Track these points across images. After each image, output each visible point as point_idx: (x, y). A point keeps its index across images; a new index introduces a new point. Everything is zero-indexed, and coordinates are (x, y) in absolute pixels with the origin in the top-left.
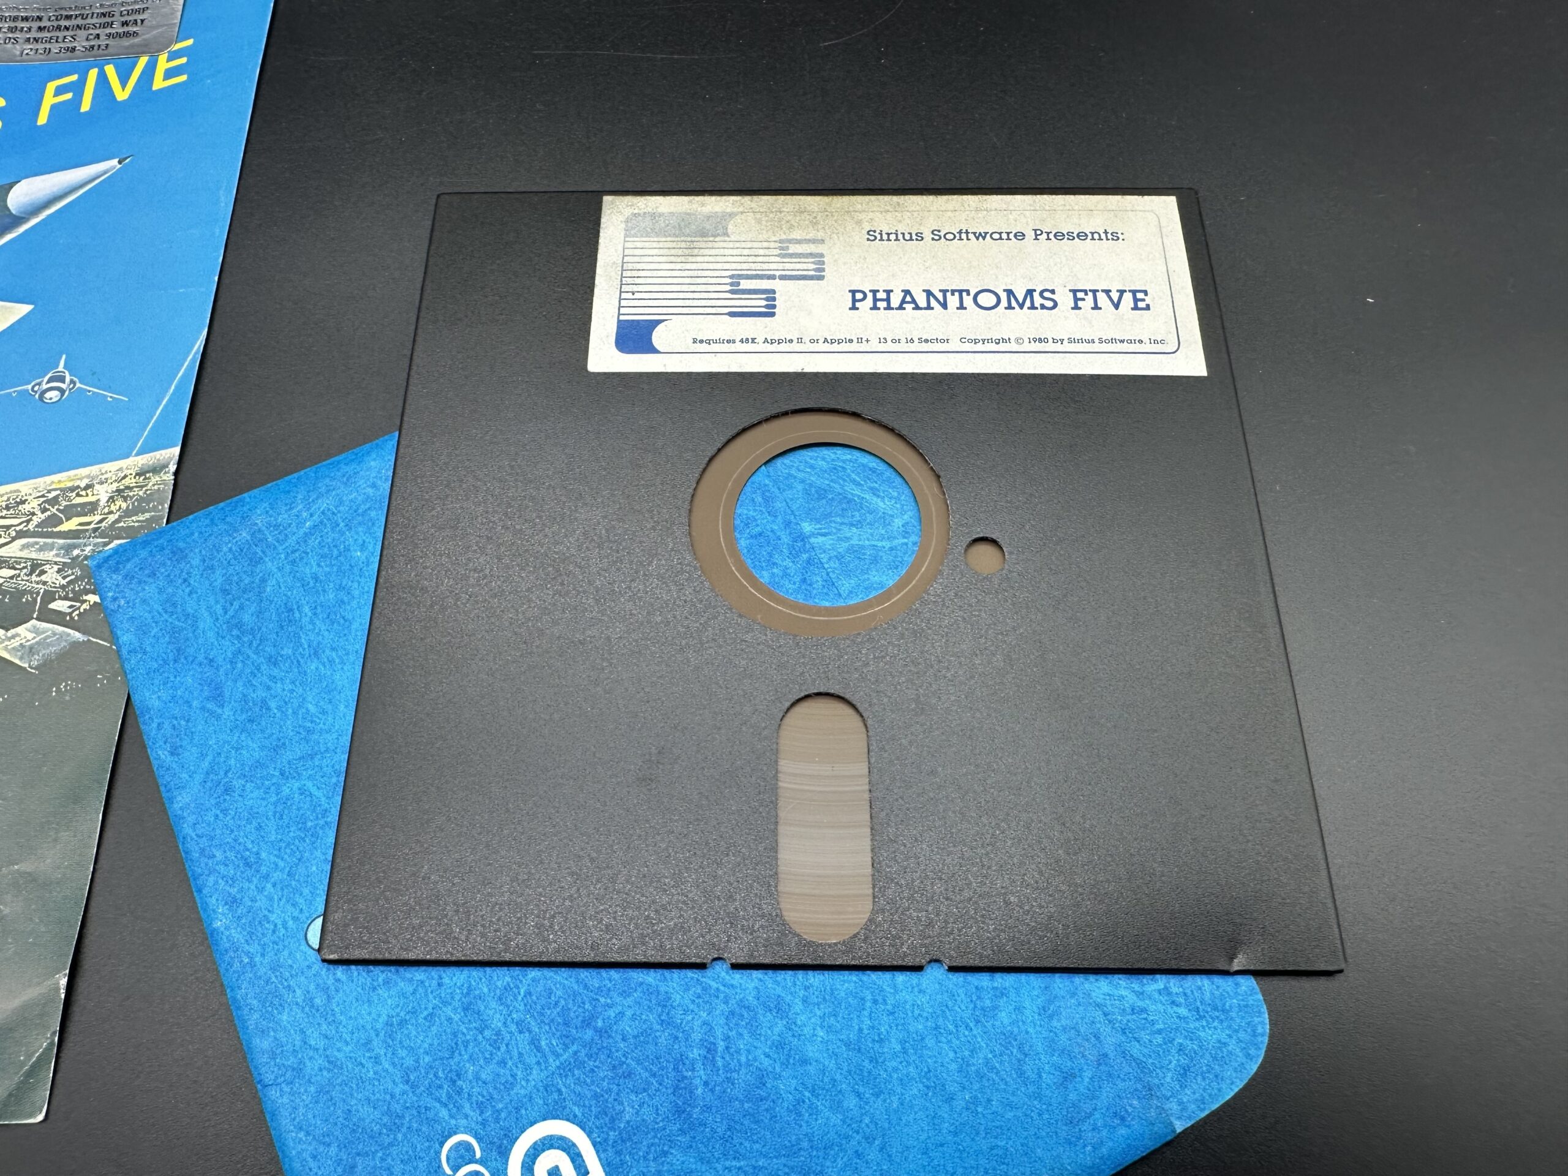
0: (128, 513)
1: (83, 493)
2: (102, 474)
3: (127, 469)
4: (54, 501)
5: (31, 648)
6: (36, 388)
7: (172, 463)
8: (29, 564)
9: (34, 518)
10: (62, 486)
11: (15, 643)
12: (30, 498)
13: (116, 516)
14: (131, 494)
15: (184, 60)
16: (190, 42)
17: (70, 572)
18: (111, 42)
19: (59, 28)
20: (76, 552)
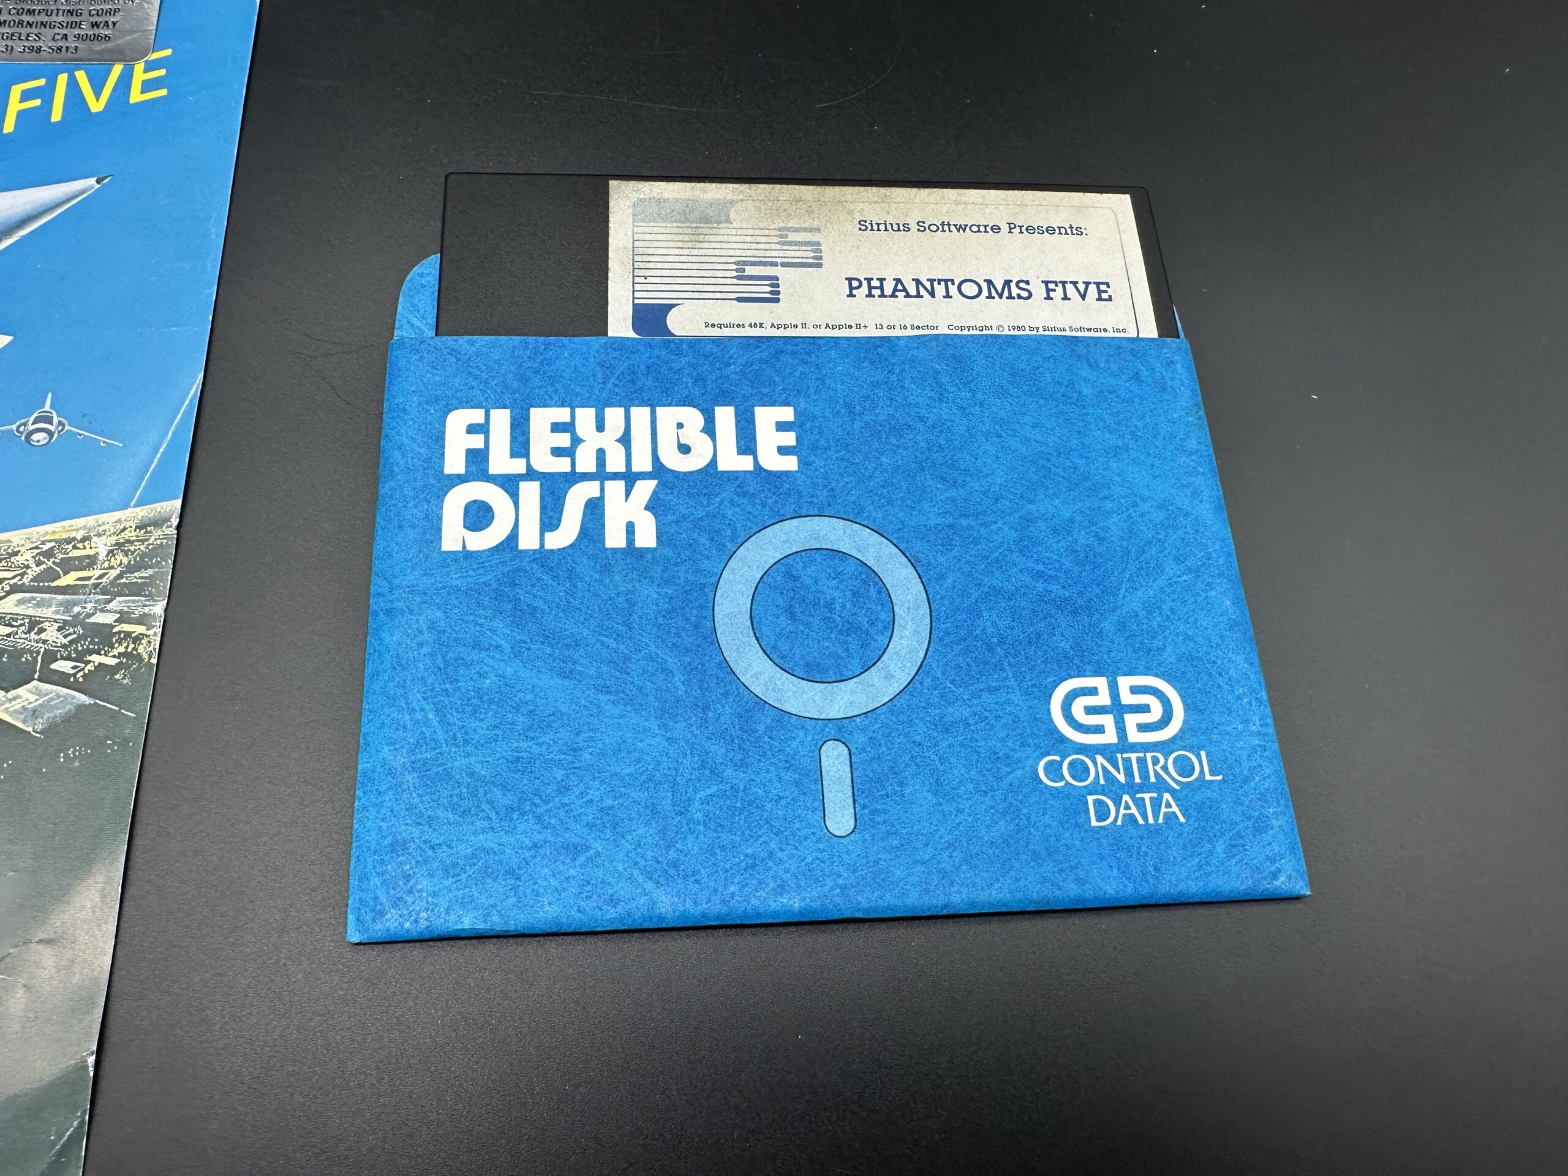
0: (130, 569)
1: (80, 545)
2: (99, 526)
3: (126, 520)
4: (49, 554)
5: (34, 711)
6: (21, 429)
7: (174, 517)
8: (27, 621)
9: (29, 571)
10: (57, 537)
11: (17, 705)
12: (23, 549)
13: (118, 571)
14: (132, 548)
15: (162, 72)
16: (168, 52)
17: (71, 630)
18: (79, 45)
19: (21, 23)
20: (76, 609)
